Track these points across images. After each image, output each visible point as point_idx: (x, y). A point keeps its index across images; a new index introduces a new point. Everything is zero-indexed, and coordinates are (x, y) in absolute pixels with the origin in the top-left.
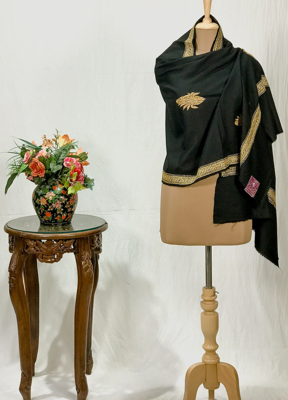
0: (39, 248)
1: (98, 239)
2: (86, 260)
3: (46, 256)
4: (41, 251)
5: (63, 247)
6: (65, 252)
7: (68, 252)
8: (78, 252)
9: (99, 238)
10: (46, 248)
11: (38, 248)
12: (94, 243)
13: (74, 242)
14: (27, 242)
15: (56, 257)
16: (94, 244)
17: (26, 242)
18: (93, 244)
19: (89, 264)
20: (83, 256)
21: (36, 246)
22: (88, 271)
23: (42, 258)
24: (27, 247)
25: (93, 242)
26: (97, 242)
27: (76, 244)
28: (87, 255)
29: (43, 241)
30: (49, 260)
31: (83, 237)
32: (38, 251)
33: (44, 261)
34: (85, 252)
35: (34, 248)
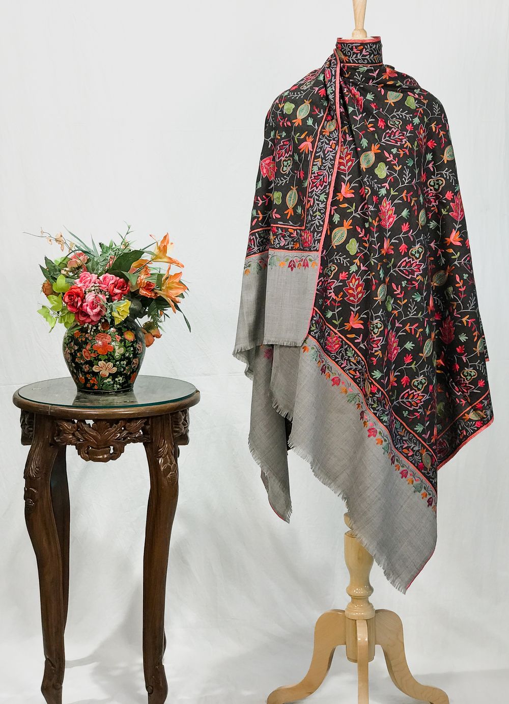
0: (82, 434)
1: (185, 420)
2: (166, 456)
3: (95, 449)
4: (86, 440)
5: (125, 433)
6: (129, 442)
7: (134, 442)
8: (152, 442)
9: (185, 418)
10: (94, 434)
11: (79, 434)
12: (177, 426)
13: (144, 423)
14: (59, 423)
15: (112, 451)
16: (179, 428)
17: (57, 425)
18: (175, 427)
19: (171, 463)
20: (161, 449)
21: (77, 432)
22: (169, 476)
23: (88, 453)
24: (60, 433)
25: (176, 423)
26: (183, 424)
27: (148, 427)
28: (165, 447)
29: (88, 422)
30: (101, 457)
31: (161, 416)
32: (79, 440)
33: (90, 459)
34: (164, 442)
35: (73, 434)
